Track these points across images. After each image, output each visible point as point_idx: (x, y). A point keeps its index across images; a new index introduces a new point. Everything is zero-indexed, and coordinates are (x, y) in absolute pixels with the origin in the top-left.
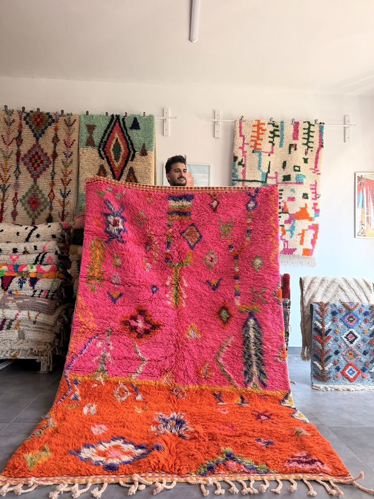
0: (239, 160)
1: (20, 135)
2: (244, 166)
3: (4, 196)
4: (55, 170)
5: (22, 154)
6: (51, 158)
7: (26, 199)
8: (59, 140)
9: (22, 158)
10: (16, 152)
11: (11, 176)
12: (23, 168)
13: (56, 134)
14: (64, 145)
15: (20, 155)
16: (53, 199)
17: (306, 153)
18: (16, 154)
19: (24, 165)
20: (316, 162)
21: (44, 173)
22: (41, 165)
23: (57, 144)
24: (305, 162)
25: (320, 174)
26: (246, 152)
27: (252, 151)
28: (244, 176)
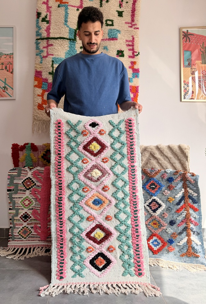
0: (43, 16)
2: (48, 22)
17: (121, 5)
20: (133, 15)
24: (119, 16)
25: (137, 28)
26: (51, 7)
27: (57, 5)
28: (49, 33)
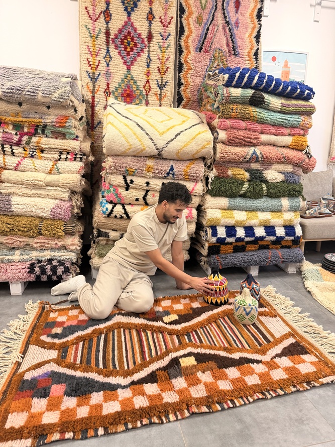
1: (107, 8)
3: (94, 86)
4: (150, 55)
5: (112, 34)
6: (146, 39)
7: (120, 91)
8: (154, 17)
9: (112, 39)
10: (105, 31)
11: (101, 62)
12: (114, 52)
13: (151, 8)
14: (160, 24)
15: (109, 34)
16: (149, 92)
18: (106, 34)
19: (115, 49)
21: (139, 59)
22: (134, 48)
23: (152, 22)
